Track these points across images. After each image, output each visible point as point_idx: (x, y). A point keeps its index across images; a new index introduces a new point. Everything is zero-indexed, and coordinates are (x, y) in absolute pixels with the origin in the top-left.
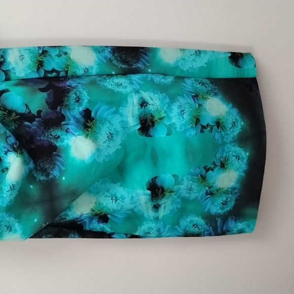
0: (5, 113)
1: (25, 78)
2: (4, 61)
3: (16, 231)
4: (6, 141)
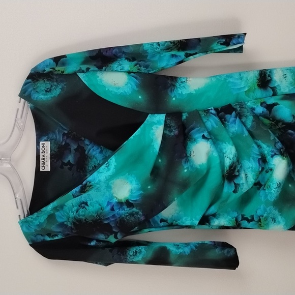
0: (273, 123)
1: (288, 93)
2: (271, 79)
3: (279, 223)
4: (275, 146)
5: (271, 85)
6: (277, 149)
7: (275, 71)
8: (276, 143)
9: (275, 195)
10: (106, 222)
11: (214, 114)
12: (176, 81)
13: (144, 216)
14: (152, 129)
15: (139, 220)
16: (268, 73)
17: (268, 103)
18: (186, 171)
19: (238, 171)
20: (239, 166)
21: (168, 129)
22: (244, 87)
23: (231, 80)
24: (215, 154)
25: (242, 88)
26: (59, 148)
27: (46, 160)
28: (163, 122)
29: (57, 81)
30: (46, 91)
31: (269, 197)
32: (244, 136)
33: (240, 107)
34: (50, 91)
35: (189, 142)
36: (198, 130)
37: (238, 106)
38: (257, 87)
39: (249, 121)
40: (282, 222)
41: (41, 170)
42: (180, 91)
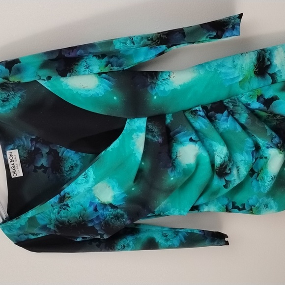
0: (271, 115)
2: (271, 64)
3: (271, 208)
4: (272, 141)
5: (271, 71)
6: (274, 144)
7: (275, 53)
8: (272, 138)
9: (269, 187)
10: (90, 225)
11: (203, 117)
12: (157, 78)
13: (129, 220)
14: (133, 139)
15: (125, 224)
16: (268, 56)
17: (266, 98)
18: (172, 179)
19: (230, 169)
20: (231, 164)
21: (150, 134)
22: (238, 77)
23: (223, 70)
24: (205, 154)
25: (235, 77)
26: (28, 153)
27: (16, 167)
28: (144, 129)
29: (13, 90)
30: (3, 101)
31: (262, 190)
32: (237, 132)
33: (233, 105)
34: (7, 100)
35: (174, 144)
36: (185, 134)
37: (230, 104)
38: (253, 75)
39: (244, 118)
40: (274, 207)
41: (13, 177)
42: (162, 88)
